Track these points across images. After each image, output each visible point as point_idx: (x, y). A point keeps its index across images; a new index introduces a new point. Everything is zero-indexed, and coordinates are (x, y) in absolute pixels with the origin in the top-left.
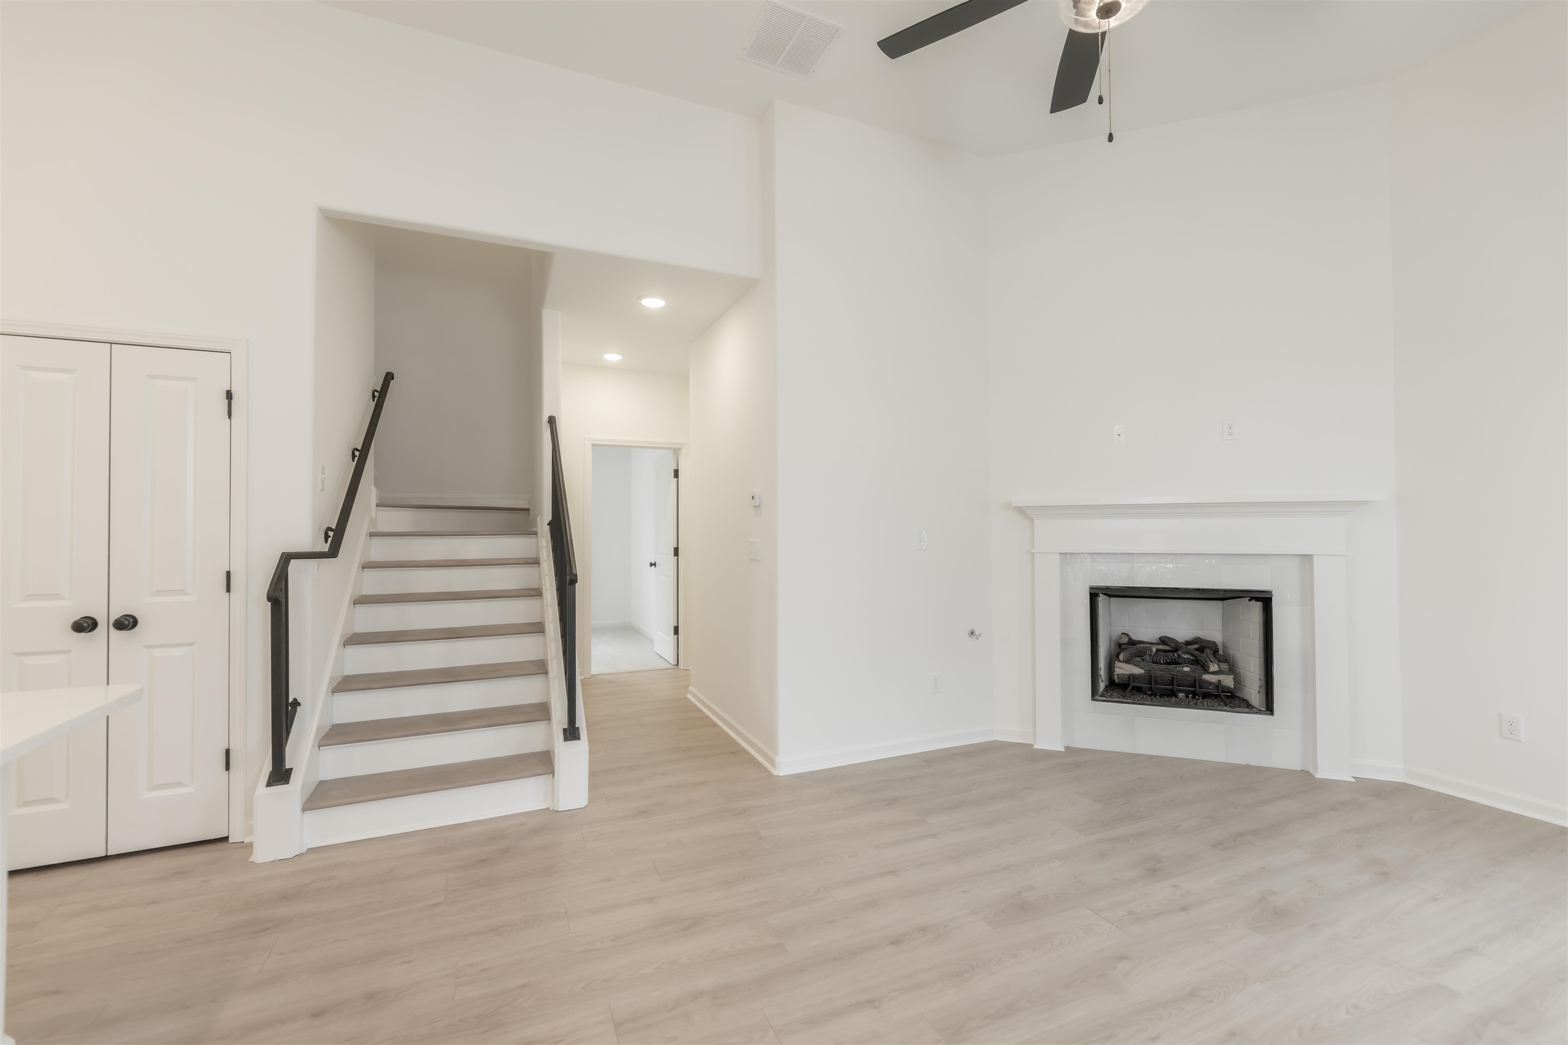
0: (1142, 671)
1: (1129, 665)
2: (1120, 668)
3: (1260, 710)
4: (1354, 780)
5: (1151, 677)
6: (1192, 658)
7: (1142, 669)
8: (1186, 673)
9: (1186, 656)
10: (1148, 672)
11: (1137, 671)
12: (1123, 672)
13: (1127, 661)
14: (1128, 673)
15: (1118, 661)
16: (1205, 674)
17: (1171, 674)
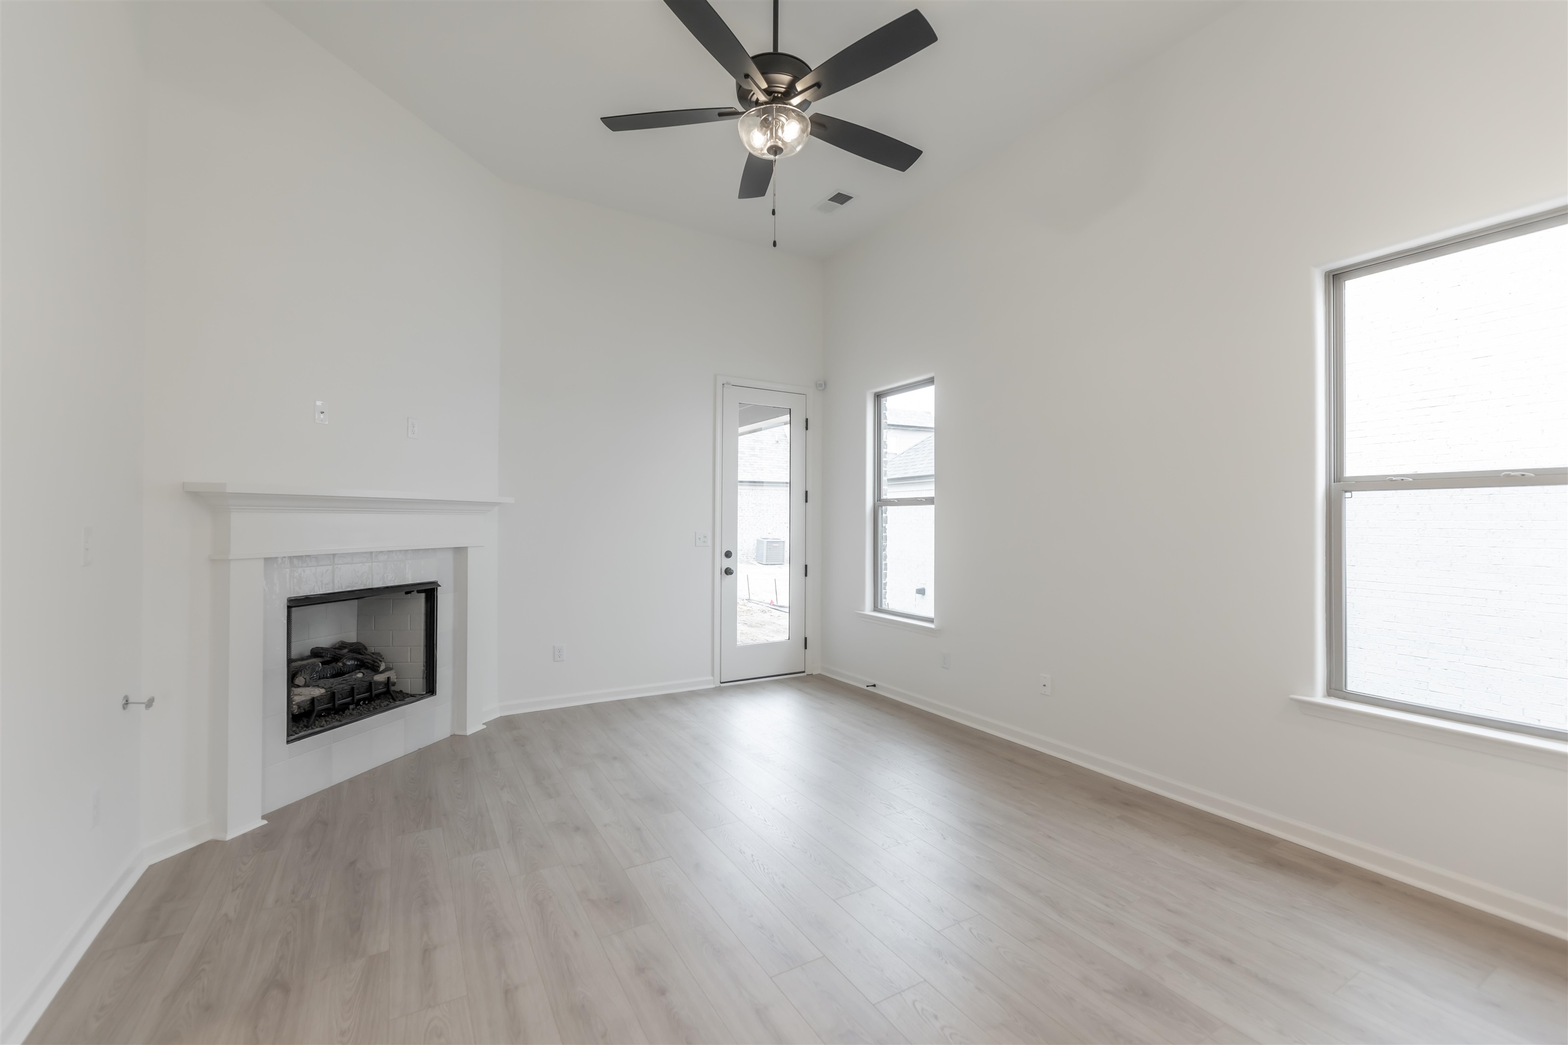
0: (323, 691)
1: (308, 688)
2: (299, 695)
3: (423, 695)
4: (485, 727)
5: (333, 694)
6: (356, 663)
7: (323, 688)
8: (361, 680)
9: (349, 663)
10: (329, 689)
11: (317, 692)
12: (302, 698)
13: (306, 685)
14: (309, 697)
15: (295, 687)
16: (375, 675)
17: (350, 685)
